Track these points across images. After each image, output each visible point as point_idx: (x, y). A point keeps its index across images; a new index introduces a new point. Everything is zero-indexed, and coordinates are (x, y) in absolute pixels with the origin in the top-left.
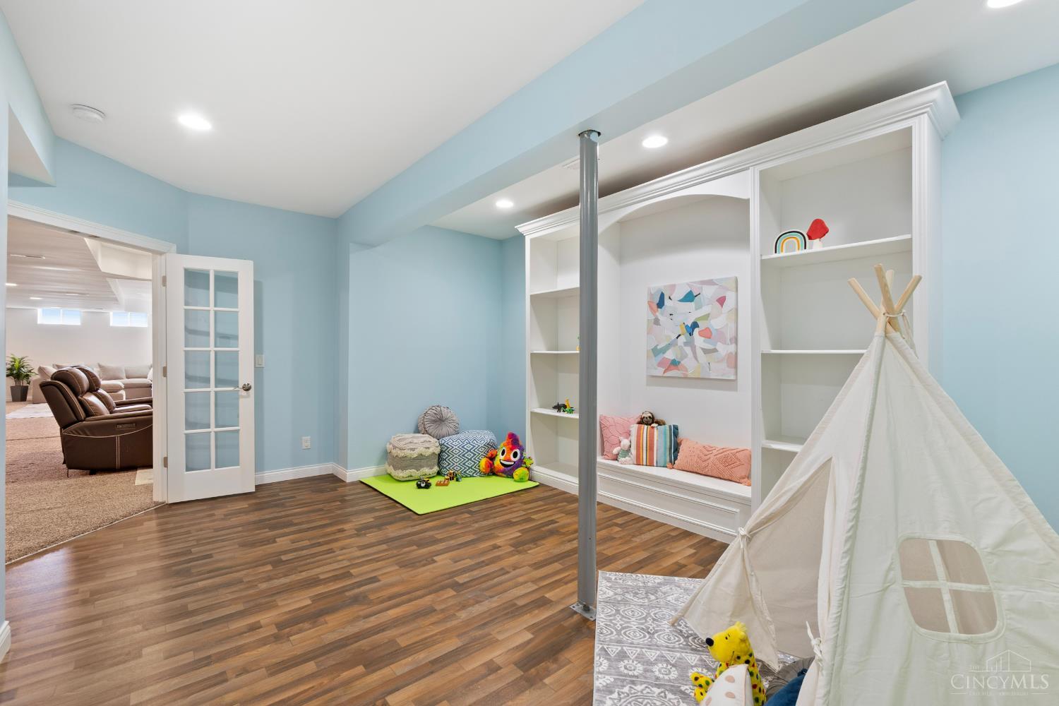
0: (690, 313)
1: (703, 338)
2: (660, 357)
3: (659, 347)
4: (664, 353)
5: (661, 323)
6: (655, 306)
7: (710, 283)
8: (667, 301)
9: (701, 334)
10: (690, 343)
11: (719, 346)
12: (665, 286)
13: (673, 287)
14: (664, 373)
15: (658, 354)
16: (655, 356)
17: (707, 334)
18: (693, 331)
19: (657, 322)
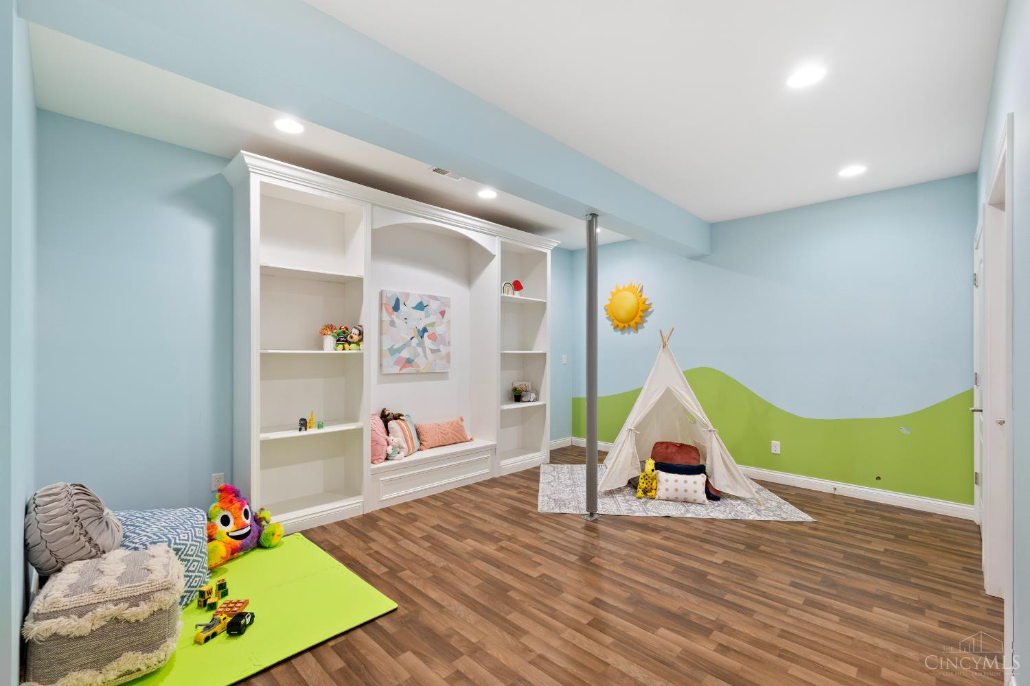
0: (420, 319)
1: (430, 341)
2: (397, 356)
3: (395, 347)
4: (400, 353)
5: (397, 326)
6: (391, 310)
7: (435, 298)
8: (402, 306)
9: (429, 338)
10: (421, 344)
11: (442, 348)
12: (400, 292)
13: (407, 295)
14: (401, 369)
15: (395, 354)
16: (392, 355)
17: (433, 338)
18: (423, 334)
19: (392, 324)
